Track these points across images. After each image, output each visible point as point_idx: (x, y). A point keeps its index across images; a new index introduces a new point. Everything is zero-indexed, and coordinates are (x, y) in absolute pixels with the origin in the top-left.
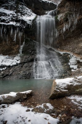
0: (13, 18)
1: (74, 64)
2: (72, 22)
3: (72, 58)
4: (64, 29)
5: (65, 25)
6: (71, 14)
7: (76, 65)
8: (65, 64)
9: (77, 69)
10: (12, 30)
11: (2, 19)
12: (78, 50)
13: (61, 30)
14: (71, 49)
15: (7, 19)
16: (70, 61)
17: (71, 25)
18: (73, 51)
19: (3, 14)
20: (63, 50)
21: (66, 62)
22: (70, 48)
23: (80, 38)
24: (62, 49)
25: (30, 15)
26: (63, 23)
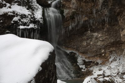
0: (32, 20)
1: (82, 63)
2: (78, 22)
3: (79, 57)
4: (70, 27)
5: (72, 23)
6: (78, 13)
7: (83, 65)
8: (75, 65)
9: (86, 69)
10: (32, 33)
11: (24, 22)
12: (82, 49)
13: (67, 27)
14: (75, 47)
15: (27, 21)
16: (78, 61)
17: (77, 24)
18: (77, 50)
19: (24, 16)
20: (68, 47)
21: (75, 63)
22: (74, 45)
23: (83, 36)
24: (66, 47)
25: (37, 9)
26: (69, 20)
